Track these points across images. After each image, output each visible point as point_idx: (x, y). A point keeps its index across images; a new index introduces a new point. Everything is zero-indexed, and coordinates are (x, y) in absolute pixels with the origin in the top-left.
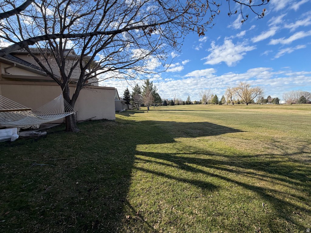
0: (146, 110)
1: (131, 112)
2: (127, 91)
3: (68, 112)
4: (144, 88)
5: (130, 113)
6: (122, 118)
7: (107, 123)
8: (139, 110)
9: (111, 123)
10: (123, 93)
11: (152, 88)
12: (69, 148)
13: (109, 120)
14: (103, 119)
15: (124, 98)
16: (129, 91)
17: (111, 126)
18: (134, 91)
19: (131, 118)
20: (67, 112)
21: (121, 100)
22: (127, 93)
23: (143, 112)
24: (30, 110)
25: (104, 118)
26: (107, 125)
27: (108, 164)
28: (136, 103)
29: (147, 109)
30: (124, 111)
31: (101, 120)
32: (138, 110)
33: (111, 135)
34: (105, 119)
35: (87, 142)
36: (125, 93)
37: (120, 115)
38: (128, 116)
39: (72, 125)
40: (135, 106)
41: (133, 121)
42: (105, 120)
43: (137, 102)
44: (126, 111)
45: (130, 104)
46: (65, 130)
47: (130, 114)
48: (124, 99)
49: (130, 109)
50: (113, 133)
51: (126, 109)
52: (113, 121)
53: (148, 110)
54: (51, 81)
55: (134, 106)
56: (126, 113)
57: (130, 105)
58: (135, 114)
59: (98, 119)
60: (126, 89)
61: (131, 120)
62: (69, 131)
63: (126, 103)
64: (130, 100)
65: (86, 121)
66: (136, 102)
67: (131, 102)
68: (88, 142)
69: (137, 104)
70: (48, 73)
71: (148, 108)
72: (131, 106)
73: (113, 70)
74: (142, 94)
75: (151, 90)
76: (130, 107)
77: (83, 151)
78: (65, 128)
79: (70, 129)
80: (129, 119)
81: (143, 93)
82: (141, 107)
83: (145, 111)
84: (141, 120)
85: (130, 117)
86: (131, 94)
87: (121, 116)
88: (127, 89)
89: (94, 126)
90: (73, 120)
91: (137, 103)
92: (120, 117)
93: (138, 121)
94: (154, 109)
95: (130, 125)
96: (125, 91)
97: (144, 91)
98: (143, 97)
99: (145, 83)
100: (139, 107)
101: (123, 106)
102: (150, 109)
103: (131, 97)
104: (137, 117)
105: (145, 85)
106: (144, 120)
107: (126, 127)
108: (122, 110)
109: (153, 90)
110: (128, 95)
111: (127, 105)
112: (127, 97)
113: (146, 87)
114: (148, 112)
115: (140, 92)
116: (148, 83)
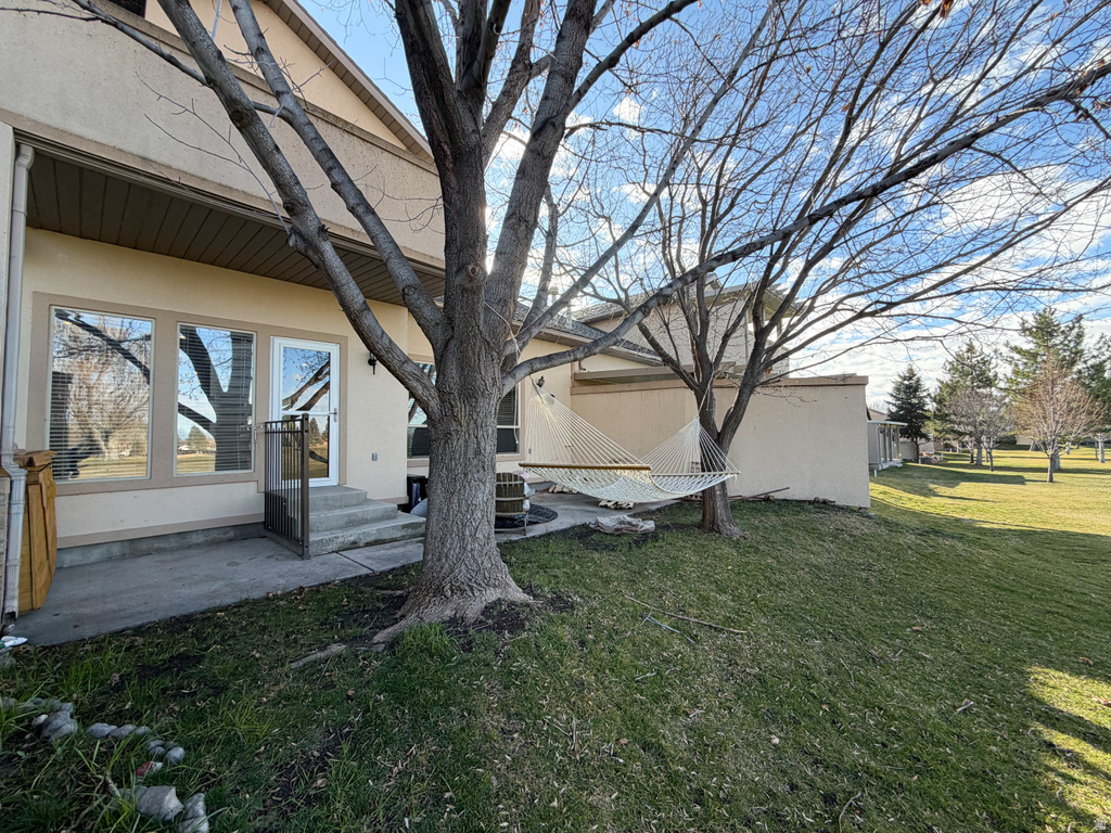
0: (1045, 470)
1: (934, 474)
2: (910, 378)
3: (709, 471)
4: (1017, 356)
5: (930, 477)
6: (892, 500)
7: (840, 518)
8: (986, 468)
9: (853, 520)
10: (890, 388)
11: (1079, 353)
12: (722, 591)
13: (841, 508)
14: (815, 502)
15: (894, 409)
16: (918, 380)
17: (855, 532)
18: (947, 378)
19: (944, 503)
20: (712, 473)
21: (875, 419)
22: (909, 388)
23: (1015, 477)
24: (648, 469)
25: (822, 497)
26: (840, 527)
27: (881, 709)
28: (961, 434)
29: (1047, 464)
30: (896, 467)
31: (810, 502)
32: (979, 466)
33: (864, 575)
34: (825, 502)
35: (772, 585)
36: (898, 389)
37: (882, 488)
38: (925, 495)
39: (720, 511)
40: (955, 444)
41: (957, 520)
42: (823, 505)
43: (970, 428)
44: (905, 467)
45: (924, 436)
46: (700, 526)
47: (932, 486)
48: (893, 417)
49: (924, 461)
50: (869, 568)
51: (905, 461)
52: (860, 512)
53: (1056, 468)
54: (667, 377)
55: (947, 447)
56: (908, 476)
57: (928, 439)
58: (964, 488)
59: (797, 498)
60: (903, 369)
61: (946, 518)
62: (712, 530)
63: (904, 432)
64: (929, 418)
65: (753, 502)
66: (961, 429)
67: (930, 428)
68: (777, 586)
69: (967, 438)
70: (667, 360)
71: (1054, 459)
72: (931, 444)
73: (872, 314)
74: (1002, 385)
75: (1073, 363)
76: (927, 448)
77: (765, 614)
78: (700, 517)
79: (713, 522)
80: (932, 510)
81: (1010, 380)
82: (995, 453)
83: (1027, 475)
84: (1015, 522)
85: (935, 500)
86: (932, 391)
87: (887, 489)
88: (911, 371)
89: (786, 525)
90: (724, 494)
91: (971, 434)
92: (881, 496)
93: (995, 526)
94: (1098, 465)
95: (953, 546)
96: (900, 380)
97: (1016, 373)
98: (1007, 400)
99: (1024, 330)
100: (980, 452)
101: (890, 447)
102: (1063, 464)
103: (931, 406)
104: (980, 504)
105: (1026, 344)
106: (1037, 526)
107: (931, 550)
108: (886, 461)
109: (1085, 362)
110: (914, 397)
111: (910, 440)
112: (910, 404)
113: (1028, 352)
114: (1051, 480)
115: (988, 379)
116: (1044, 329)
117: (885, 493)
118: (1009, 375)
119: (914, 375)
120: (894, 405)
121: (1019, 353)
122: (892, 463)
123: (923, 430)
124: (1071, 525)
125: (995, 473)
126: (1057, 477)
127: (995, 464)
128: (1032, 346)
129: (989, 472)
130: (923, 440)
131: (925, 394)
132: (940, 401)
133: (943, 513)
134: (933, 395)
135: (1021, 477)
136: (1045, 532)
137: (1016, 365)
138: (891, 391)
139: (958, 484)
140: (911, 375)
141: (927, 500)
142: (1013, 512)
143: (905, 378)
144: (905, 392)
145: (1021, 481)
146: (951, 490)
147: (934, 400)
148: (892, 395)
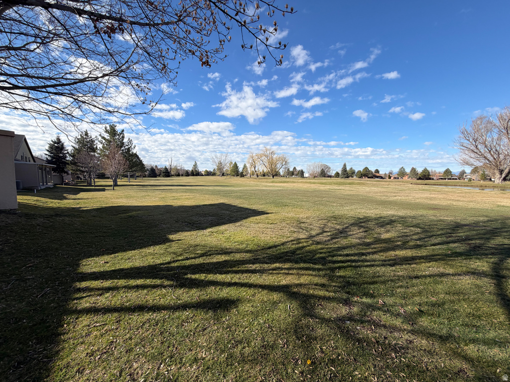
0: (111, 186)
2: (58, 143)
4: (104, 141)
6: (41, 204)
8: (93, 186)
10: (47, 147)
11: (123, 143)
15: (49, 158)
16: (62, 145)
18: (77, 146)
19: (70, 202)
21: (39, 162)
22: (57, 148)
23: (102, 189)
28: (83, 172)
29: (112, 183)
30: (50, 188)
32: (90, 185)
36: (51, 148)
38: (61, 200)
40: (81, 176)
41: (73, 208)
43: (86, 169)
44: (55, 187)
45: (66, 172)
47: (65, 195)
48: (49, 162)
49: (66, 184)
51: (55, 184)
53: (116, 185)
55: (78, 178)
56: (56, 192)
57: (68, 174)
58: (82, 195)
60: (54, 139)
63: (54, 170)
64: (68, 164)
66: (83, 169)
67: (69, 169)
69: (85, 174)
71: (115, 182)
72: (70, 176)
74: (99, 152)
75: (121, 147)
76: (67, 178)
80: (62, 206)
81: (101, 150)
82: (96, 180)
83: (106, 188)
85: (65, 201)
87: (39, 198)
88: (59, 139)
91: (87, 172)
93: (88, 208)
94: (128, 183)
95: (63, 220)
96: (52, 143)
97: (103, 147)
98: (101, 158)
99: (107, 131)
100: (91, 180)
101: (46, 177)
102: (118, 183)
103: (69, 158)
104: (85, 200)
105: (107, 136)
106: (104, 205)
107: (51, 224)
108: (43, 185)
109: (124, 147)
110: (61, 153)
111: (59, 174)
112: (58, 156)
113: (108, 140)
114: (113, 189)
115: (94, 148)
116: (112, 132)
117: (37, 201)
118: (101, 148)
119: (61, 142)
120: (49, 156)
121: (104, 140)
122: (47, 186)
123: (66, 170)
124: (115, 204)
125: (96, 188)
126: (115, 188)
127: (96, 184)
128: (109, 138)
129: (94, 188)
130: (66, 174)
131: (66, 152)
132: (73, 156)
133: (68, 206)
134: (70, 153)
135: (105, 189)
136: (106, 207)
137: (104, 144)
138: (47, 148)
139: (79, 193)
140: (59, 141)
141: (61, 201)
142: (97, 202)
143: (55, 143)
144: (55, 150)
145: (104, 190)
146: (75, 196)
147: (70, 155)
148: (48, 151)
